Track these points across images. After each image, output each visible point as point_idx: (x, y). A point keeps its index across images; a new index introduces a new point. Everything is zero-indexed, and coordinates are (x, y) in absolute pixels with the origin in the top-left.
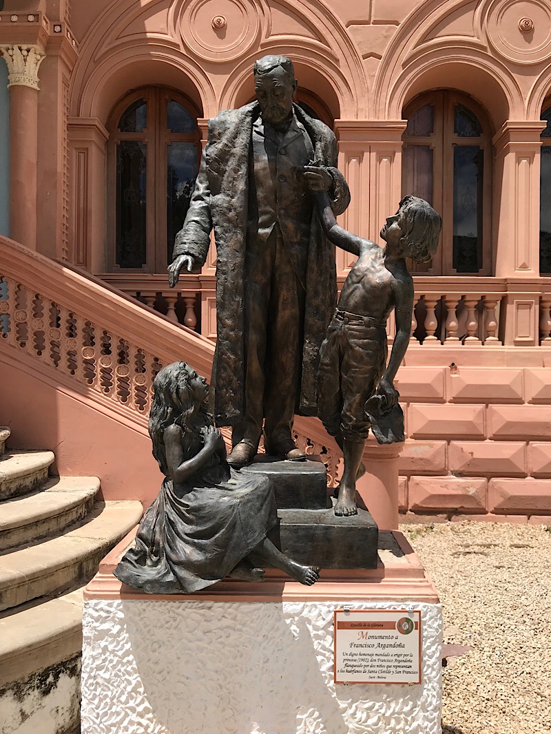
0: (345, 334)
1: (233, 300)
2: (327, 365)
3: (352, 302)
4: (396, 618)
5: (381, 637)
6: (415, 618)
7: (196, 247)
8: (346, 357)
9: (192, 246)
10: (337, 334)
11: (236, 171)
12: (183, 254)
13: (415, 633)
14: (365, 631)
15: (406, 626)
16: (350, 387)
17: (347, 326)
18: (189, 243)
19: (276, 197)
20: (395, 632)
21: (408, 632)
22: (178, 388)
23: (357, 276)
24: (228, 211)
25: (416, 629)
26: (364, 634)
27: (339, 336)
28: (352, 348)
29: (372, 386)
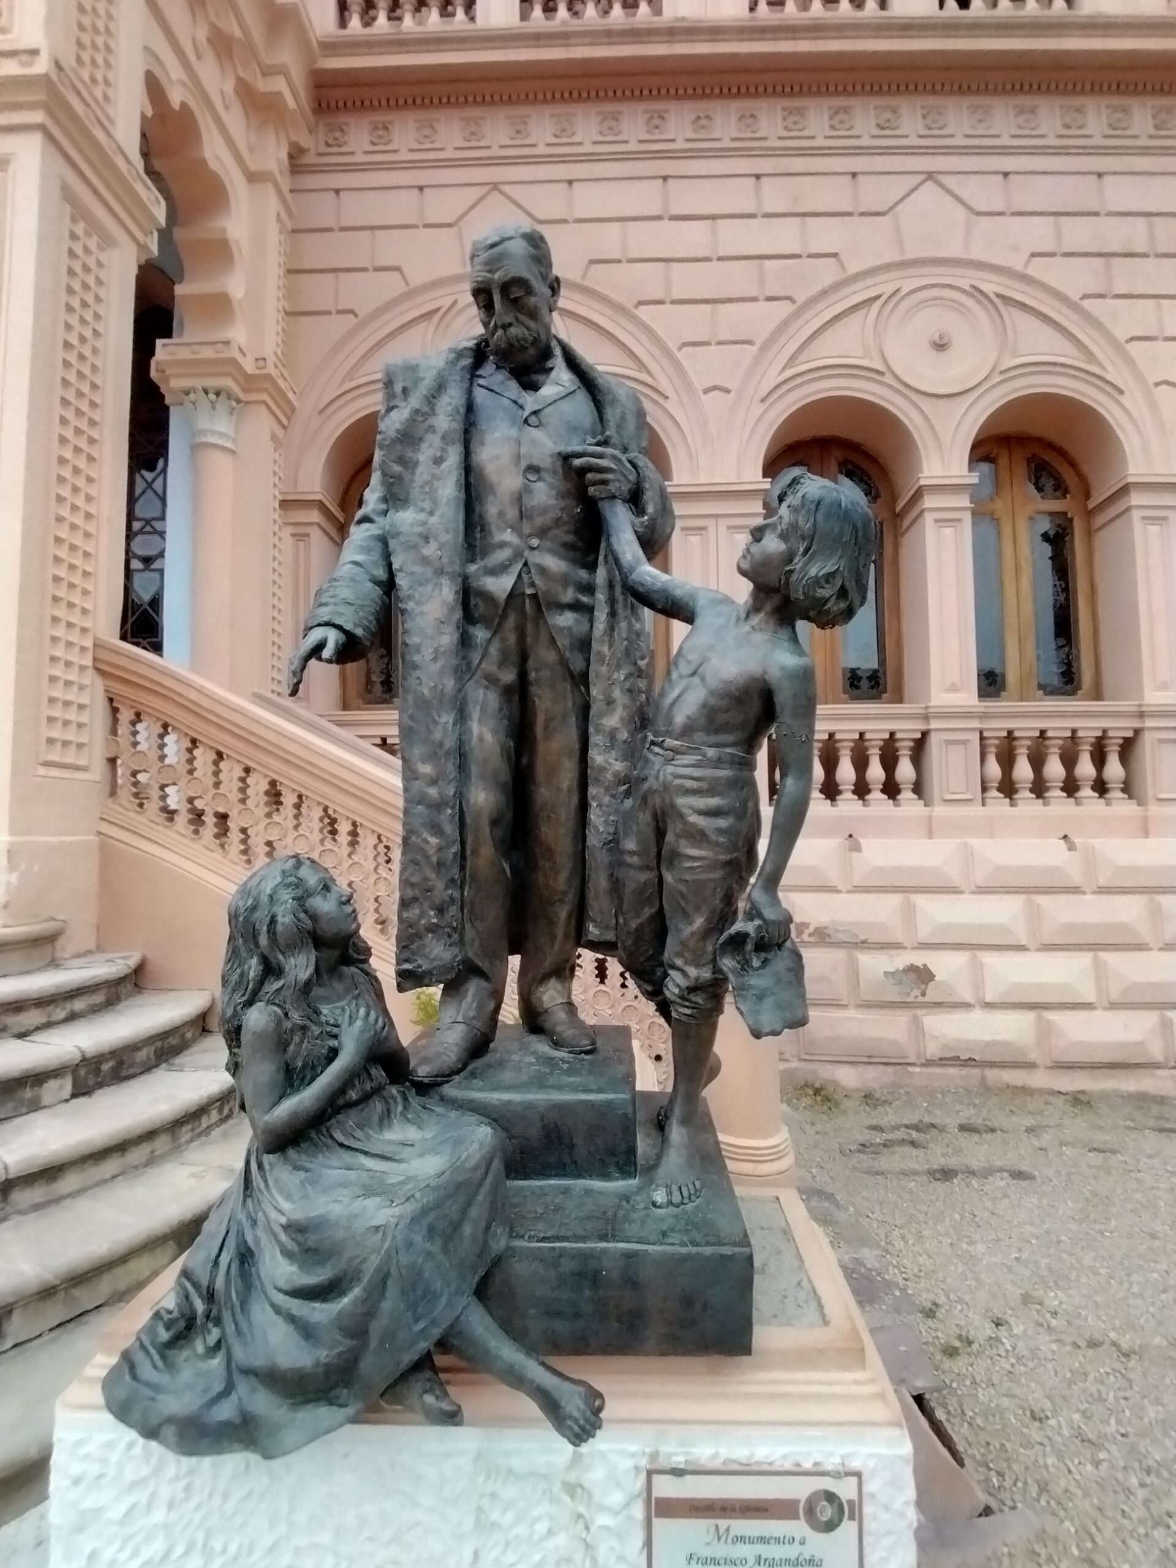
0: (666, 787)
1: (435, 723)
2: (632, 853)
3: (679, 719)
4: (800, 1490)
5: (763, 1540)
6: (846, 1490)
7: (348, 611)
8: (669, 837)
9: (342, 609)
10: (650, 788)
11: (438, 461)
12: (319, 625)
13: (848, 1528)
14: (723, 1523)
15: (826, 1512)
16: (683, 903)
17: (670, 769)
18: (335, 604)
19: (521, 512)
20: (798, 1527)
21: (830, 1526)
22: (273, 921)
23: (689, 662)
24: (422, 542)
25: (852, 1518)
26: (722, 1530)
27: (655, 791)
28: (681, 816)
29: (729, 899)
